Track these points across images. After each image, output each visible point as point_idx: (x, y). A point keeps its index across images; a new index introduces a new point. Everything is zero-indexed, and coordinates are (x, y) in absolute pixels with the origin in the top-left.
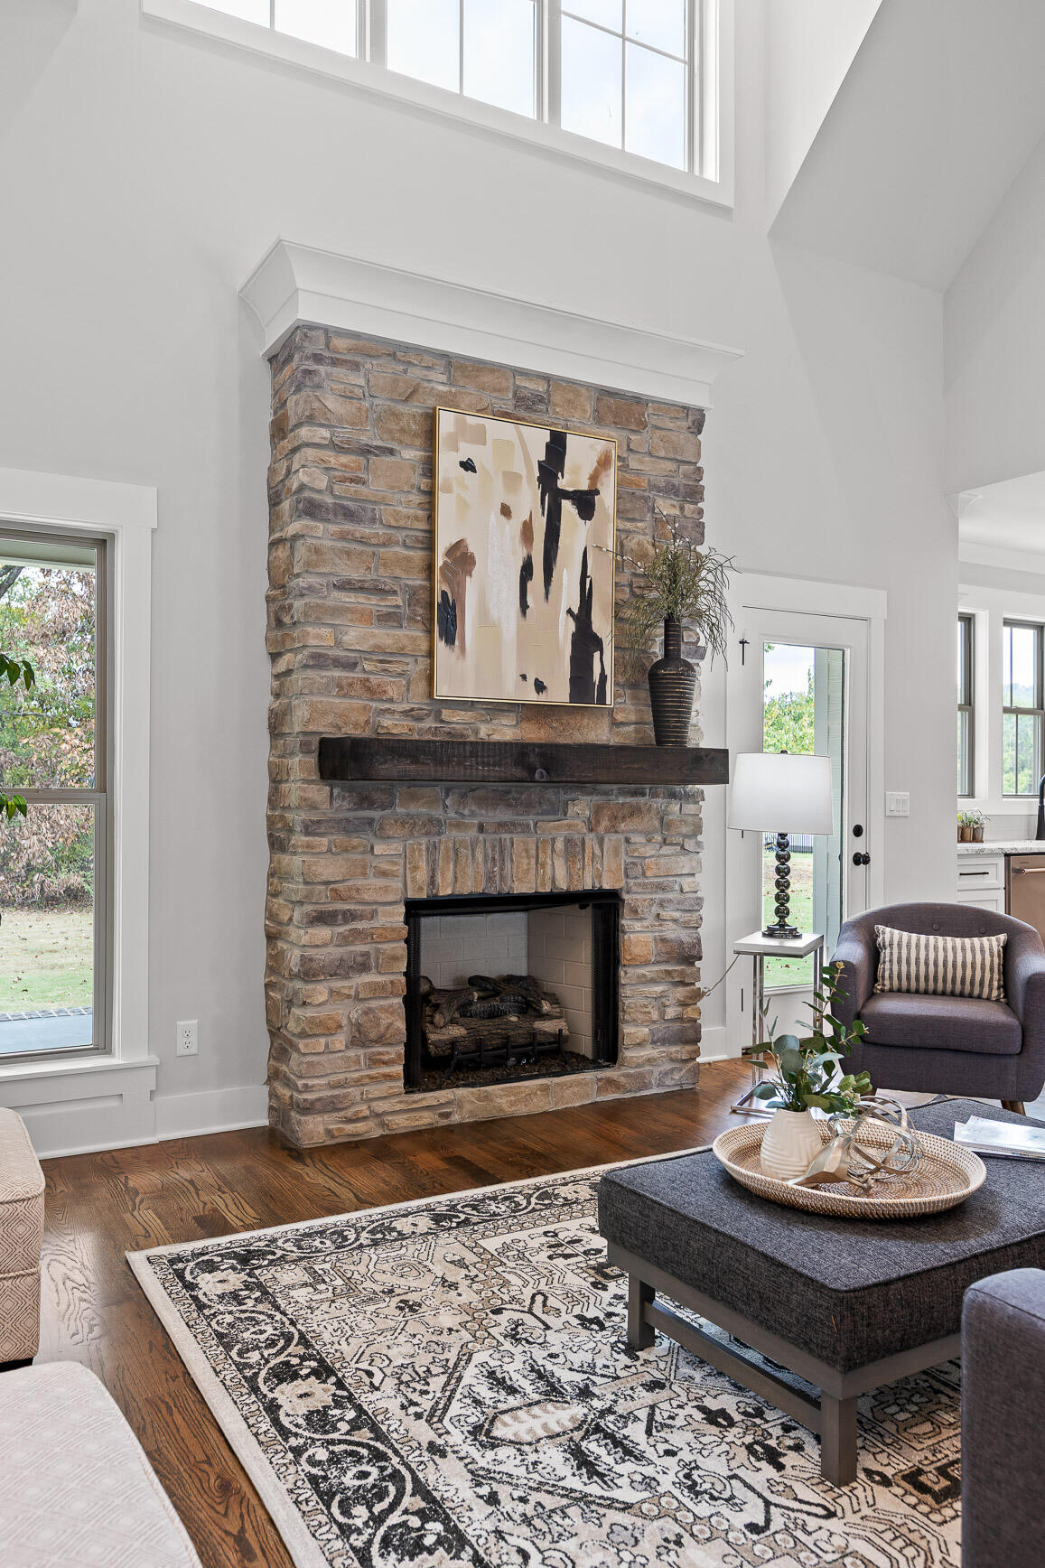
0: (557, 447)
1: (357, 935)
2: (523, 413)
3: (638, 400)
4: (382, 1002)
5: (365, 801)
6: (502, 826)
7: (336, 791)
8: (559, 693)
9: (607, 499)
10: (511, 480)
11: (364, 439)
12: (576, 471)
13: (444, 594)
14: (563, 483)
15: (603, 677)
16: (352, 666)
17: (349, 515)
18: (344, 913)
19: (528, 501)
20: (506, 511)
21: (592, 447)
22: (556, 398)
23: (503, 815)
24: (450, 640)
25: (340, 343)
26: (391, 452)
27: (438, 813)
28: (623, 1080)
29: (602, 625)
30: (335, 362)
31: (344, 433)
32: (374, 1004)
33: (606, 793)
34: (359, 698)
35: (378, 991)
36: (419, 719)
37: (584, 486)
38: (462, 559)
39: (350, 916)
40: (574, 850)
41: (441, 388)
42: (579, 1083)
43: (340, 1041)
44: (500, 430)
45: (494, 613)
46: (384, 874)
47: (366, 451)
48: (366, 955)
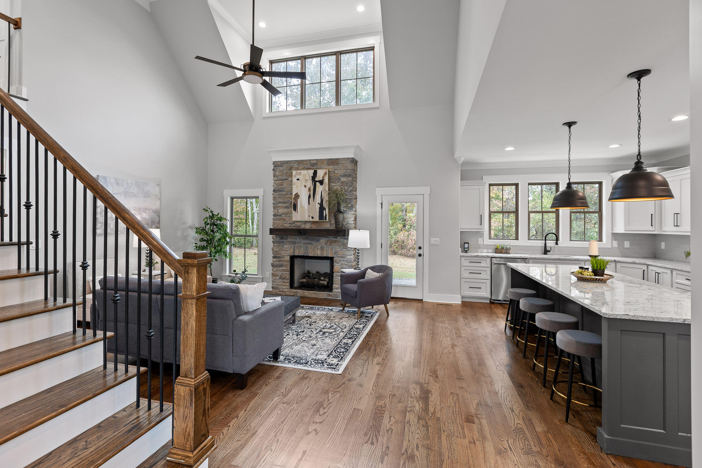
0: (315, 173)
1: (281, 261)
2: (312, 167)
3: (338, 159)
4: (284, 272)
5: (282, 238)
6: (307, 243)
7: (277, 236)
8: (317, 219)
9: (326, 180)
10: (306, 181)
11: (283, 178)
12: (319, 176)
13: (294, 202)
14: (316, 179)
15: (326, 215)
16: (281, 216)
17: (280, 191)
18: (278, 257)
19: (310, 184)
20: (305, 186)
21: (323, 171)
22: (319, 163)
23: (308, 241)
24: (295, 211)
25: (279, 163)
26: (287, 179)
27: (295, 241)
28: (332, 295)
29: (325, 205)
30: (278, 166)
31: (279, 178)
32: (283, 272)
33: (329, 238)
34: (282, 221)
35: (284, 270)
36: (292, 224)
37: (321, 179)
38: (297, 196)
39: (280, 257)
40: (322, 249)
41: (296, 166)
42: (322, 294)
43: (278, 278)
44: (304, 172)
45: (303, 205)
46: (286, 251)
47: (282, 180)
48: (283, 264)
